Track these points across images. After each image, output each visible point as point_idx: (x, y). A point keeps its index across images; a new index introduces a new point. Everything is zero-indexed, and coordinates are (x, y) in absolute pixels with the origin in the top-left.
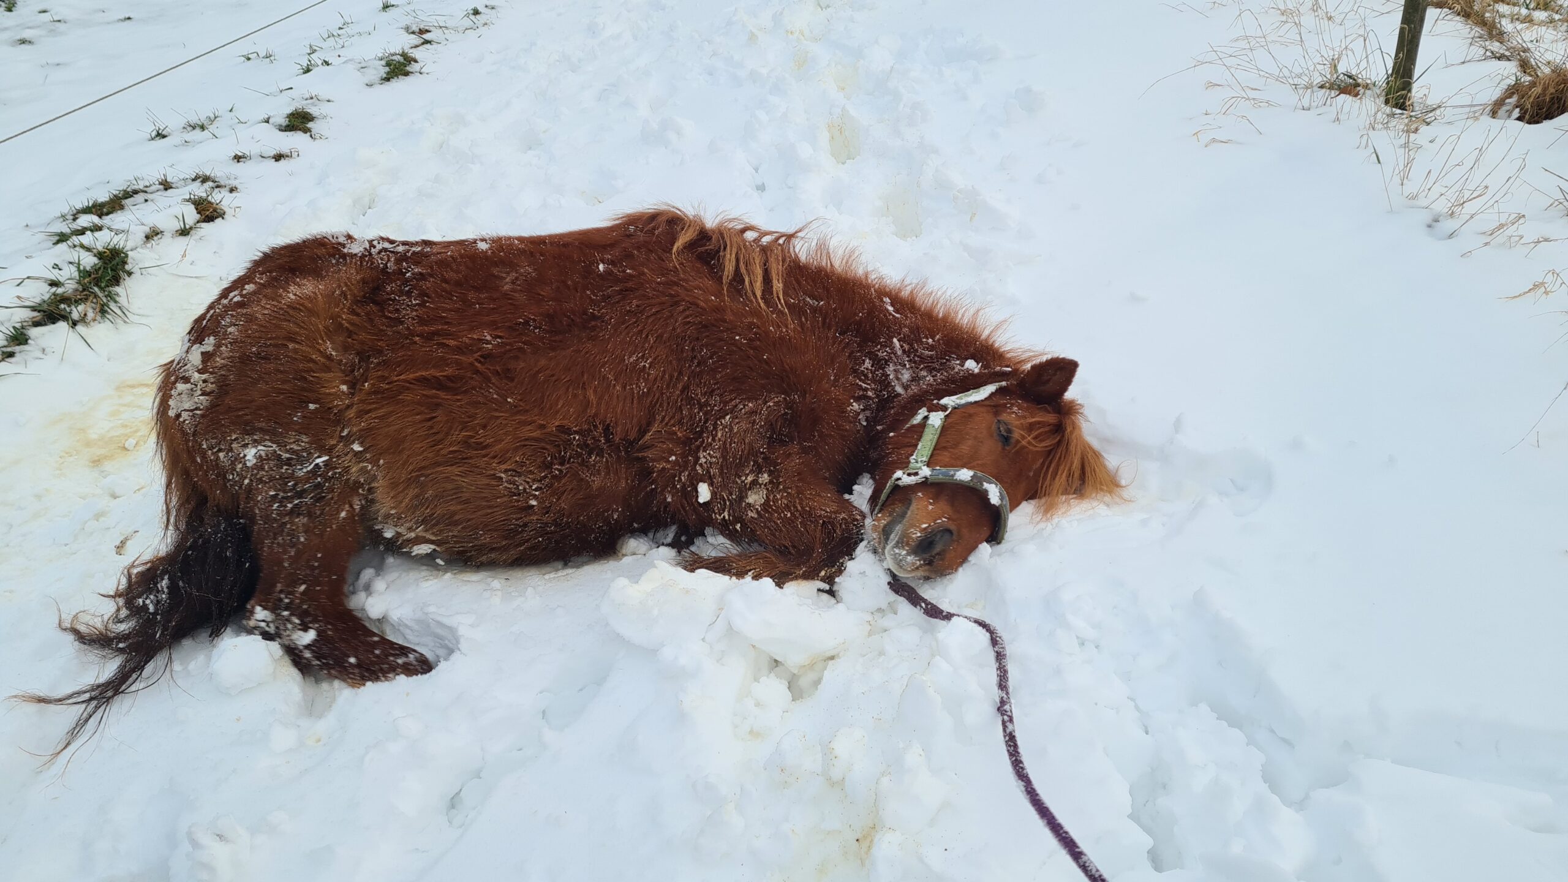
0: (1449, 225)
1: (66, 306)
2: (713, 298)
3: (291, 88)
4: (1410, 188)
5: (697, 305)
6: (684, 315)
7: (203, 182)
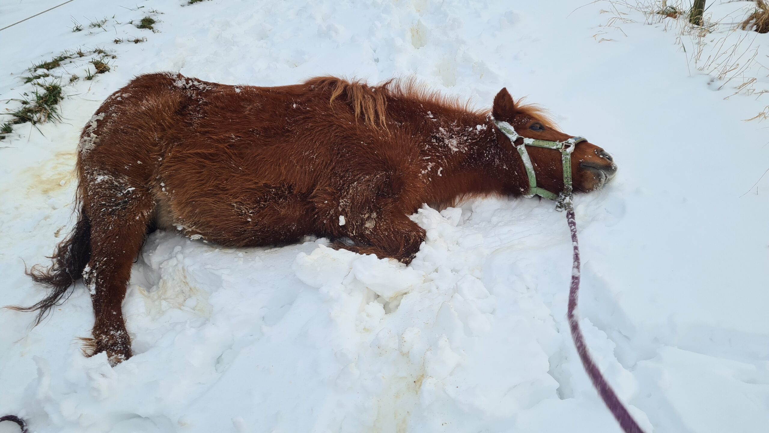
0: (719, 83)
1: (31, 114)
2: (350, 123)
3: (143, 7)
4: (700, 64)
5: (342, 127)
6: (335, 132)
7: (99, 53)
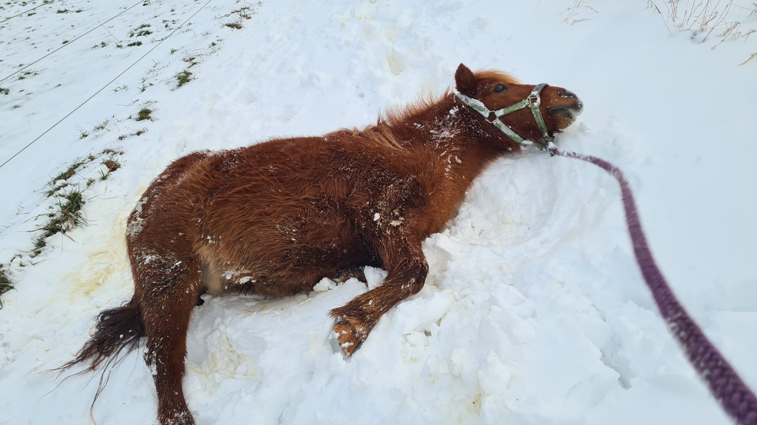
1: (59, 224)
7: (108, 153)
